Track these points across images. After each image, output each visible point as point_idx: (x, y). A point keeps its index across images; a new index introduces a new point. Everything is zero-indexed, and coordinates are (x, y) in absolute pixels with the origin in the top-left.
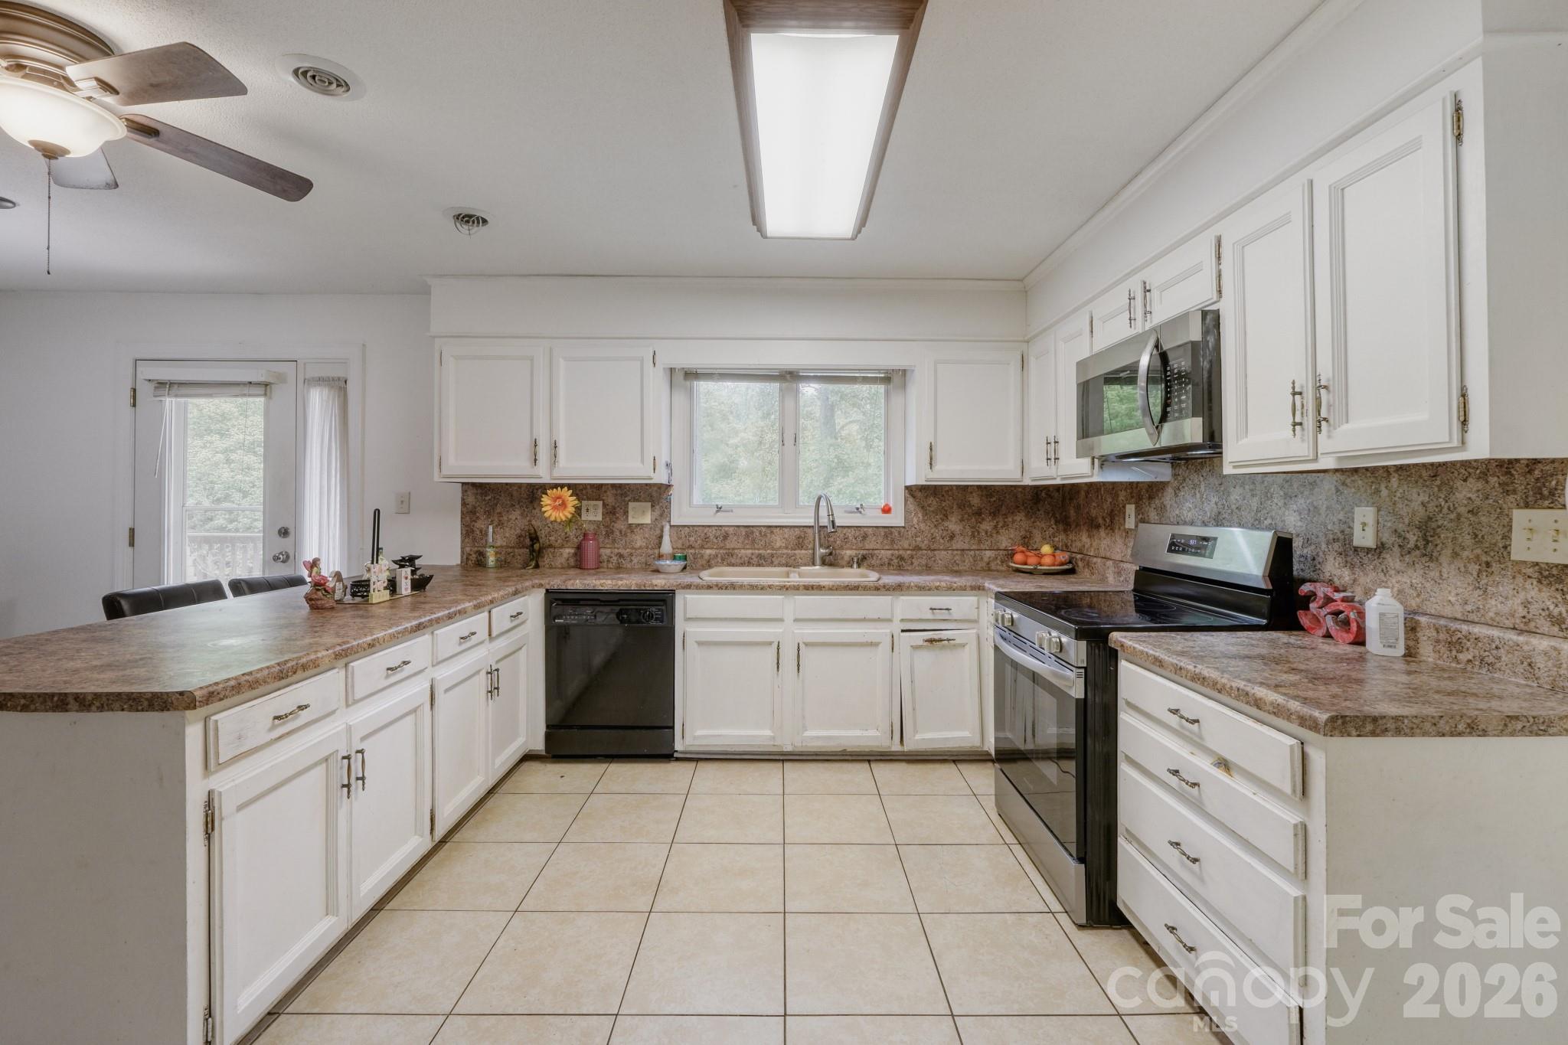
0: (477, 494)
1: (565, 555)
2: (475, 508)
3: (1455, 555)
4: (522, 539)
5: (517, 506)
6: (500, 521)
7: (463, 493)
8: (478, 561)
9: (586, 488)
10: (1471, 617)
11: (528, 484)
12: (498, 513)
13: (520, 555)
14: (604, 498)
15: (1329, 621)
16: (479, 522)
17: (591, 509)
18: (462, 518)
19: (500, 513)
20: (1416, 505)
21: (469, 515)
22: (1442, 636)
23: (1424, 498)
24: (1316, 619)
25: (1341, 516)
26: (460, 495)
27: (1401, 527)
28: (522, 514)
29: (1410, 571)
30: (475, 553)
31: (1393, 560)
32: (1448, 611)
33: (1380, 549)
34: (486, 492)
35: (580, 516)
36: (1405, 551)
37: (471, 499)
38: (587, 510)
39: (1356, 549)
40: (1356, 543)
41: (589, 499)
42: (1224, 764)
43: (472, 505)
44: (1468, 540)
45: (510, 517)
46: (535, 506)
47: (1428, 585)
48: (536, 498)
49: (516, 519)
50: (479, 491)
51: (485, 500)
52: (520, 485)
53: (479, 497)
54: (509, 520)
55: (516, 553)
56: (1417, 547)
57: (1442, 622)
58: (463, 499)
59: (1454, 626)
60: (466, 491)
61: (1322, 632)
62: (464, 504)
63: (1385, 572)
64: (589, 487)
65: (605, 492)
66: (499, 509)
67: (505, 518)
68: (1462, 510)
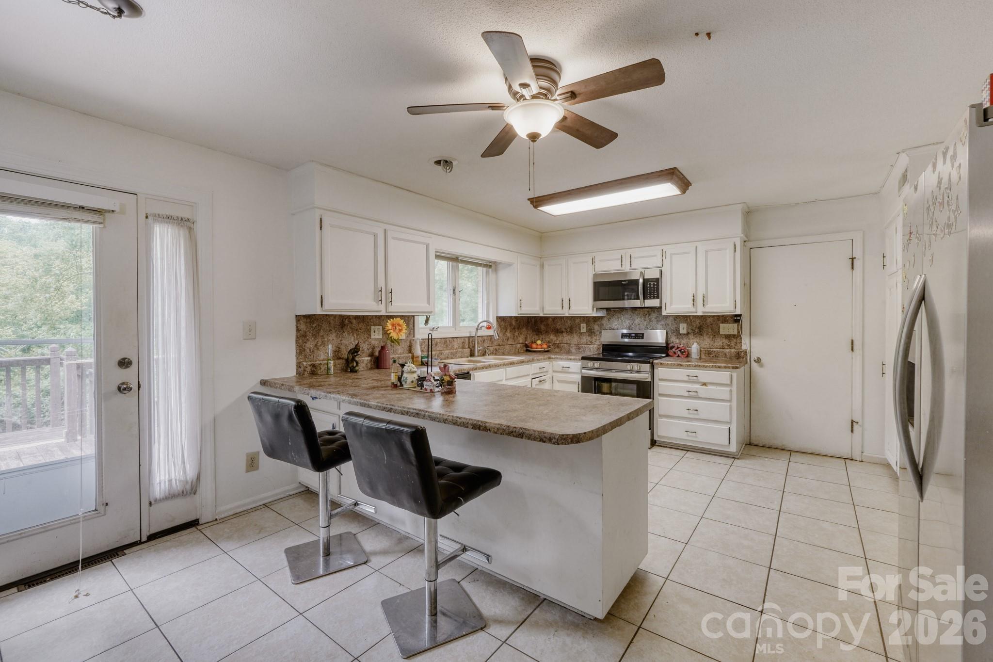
0: (307, 322)
1: (365, 362)
2: (306, 333)
3: (707, 334)
4: (337, 353)
5: (334, 331)
6: (323, 341)
7: (297, 322)
8: (312, 371)
9: (373, 318)
10: (711, 347)
11: (339, 315)
12: (321, 336)
13: (339, 365)
14: (383, 324)
15: (679, 353)
16: (309, 343)
17: (377, 332)
18: (296, 341)
19: (323, 336)
20: (697, 323)
21: (301, 337)
22: (707, 352)
23: (699, 321)
24: (675, 353)
25: (676, 326)
26: (295, 323)
27: (693, 328)
28: (336, 336)
29: (696, 339)
30: (310, 366)
31: (691, 336)
32: (705, 347)
33: (688, 333)
34: (313, 321)
35: (370, 336)
36: (694, 334)
37: (303, 327)
38: (374, 332)
39: (680, 334)
40: (681, 332)
41: (374, 325)
42: (704, 384)
43: (304, 331)
44: (710, 331)
45: (329, 338)
46: (345, 331)
47: (701, 341)
48: (345, 325)
49: (333, 339)
50: (308, 320)
51: (312, 327)
52: (335, 316)
53: (308, 324)
54: (328, 340)
55: (337, 363)
56: (698, 333)
57: (706, 349)
58: (297, 327)
59: (709, 350)
60: (299, 320)
61: (677, 355)
62: (298, 330)
63: (689, 339)
64: (374, 317)
65: (383, 320)
66: (322, 333)
67: (326, 339)
68: (709, 324)
